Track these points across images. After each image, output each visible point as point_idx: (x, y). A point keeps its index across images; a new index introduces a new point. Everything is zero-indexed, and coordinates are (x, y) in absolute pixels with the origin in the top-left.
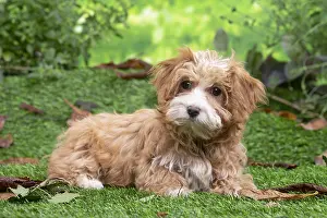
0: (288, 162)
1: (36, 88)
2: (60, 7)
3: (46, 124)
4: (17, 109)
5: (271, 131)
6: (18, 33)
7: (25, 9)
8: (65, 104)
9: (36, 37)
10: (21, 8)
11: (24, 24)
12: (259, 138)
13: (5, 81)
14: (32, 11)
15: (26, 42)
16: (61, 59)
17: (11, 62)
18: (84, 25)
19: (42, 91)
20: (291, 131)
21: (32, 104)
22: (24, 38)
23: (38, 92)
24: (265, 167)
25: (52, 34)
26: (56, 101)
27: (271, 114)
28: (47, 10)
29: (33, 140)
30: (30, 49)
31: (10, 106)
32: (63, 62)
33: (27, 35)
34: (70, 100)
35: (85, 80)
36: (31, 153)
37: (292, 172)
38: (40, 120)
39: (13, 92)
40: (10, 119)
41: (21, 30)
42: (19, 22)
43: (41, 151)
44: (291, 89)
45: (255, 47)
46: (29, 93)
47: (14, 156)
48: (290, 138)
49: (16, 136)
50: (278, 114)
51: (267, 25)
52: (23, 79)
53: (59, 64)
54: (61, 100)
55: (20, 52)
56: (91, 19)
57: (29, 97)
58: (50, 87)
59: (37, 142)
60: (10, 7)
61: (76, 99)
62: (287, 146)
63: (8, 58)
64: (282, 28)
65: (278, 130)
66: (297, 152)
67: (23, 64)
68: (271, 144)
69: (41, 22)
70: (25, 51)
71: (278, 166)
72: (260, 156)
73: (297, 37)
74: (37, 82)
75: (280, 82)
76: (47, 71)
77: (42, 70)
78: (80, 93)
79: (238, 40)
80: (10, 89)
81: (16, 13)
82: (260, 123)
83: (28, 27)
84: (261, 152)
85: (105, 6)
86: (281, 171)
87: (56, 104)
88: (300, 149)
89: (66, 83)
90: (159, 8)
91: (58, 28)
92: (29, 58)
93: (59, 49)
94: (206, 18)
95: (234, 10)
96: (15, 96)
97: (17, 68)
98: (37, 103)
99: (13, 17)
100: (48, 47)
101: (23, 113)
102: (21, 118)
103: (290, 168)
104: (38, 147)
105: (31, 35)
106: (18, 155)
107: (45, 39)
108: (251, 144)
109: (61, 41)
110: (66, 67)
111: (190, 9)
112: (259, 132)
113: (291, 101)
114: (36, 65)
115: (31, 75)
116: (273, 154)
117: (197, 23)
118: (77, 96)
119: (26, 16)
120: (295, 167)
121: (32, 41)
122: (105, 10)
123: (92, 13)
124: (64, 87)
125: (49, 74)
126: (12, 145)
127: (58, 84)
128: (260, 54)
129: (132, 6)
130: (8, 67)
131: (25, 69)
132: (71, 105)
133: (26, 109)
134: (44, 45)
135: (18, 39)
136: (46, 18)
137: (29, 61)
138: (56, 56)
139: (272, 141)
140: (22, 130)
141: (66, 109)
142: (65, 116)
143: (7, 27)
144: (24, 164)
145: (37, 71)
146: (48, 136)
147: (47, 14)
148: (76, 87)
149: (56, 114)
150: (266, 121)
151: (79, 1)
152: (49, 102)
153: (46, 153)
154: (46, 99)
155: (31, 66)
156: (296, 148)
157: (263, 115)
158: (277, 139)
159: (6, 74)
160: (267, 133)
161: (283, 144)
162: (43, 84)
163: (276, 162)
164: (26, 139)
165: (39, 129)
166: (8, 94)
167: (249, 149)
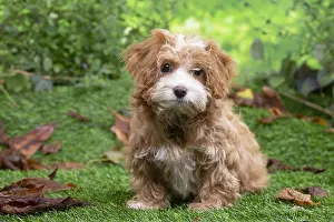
0: (318, 166)
1: (83, 97)
2: (104, 21)
3: (92, 130)
4: (65, 117)
5: (302, 136)
6: (66, 46)
7: (74, 23)
8: (109, 111)
9: (83, 49)
10: (70, 21)
11: (72, 37)
12: (290, 143)
13: (54, 91)
14: (80, 25)
15: (73, 55)
16: (106, 70)
17: (61, 73)
18: (128, 37)
19: (88, 100)
20: (321, 136)
21: (79, 112)
22: (72, 51)
23: (84, 101)
24: (294, 171)
25: (98, 46)
26: (101, 108)
27: (303, 120)
28: (95, 24)
29: (79, 145)
30: (78, 61)
31: (59, 114)
32: (108, 72)
33: (75, 47)
34: (114, 108)
35: (127, 89)
36: (77, 158)
37: (320, 176)
38: (86, 127)
39: (62, 101)
40: (58, 126)
41: (70, 43)
42: (68, 35)
43: (86, 157)
44: (323, 95)
45: (289, 56)
46: (76, 102)
47: (62, 161)
48: (320, 142)
49: (64, 142)
50: (310, 120)
51: (303, 35)
52: (71, 89)
53: (104, 74)
54: (105, 108)
55: (68, 63)
56: (135, 32)
57: (77, 105)
58: (96, 96)
59: (83, 148)
60: (61, 22)
61: (119, 107)
62: (317, 150)
63: (57, 69)
64: (314, 39)
65: (310, 135)
66: (327, 156)
67: (71, 74)
68: (303, 149)
69: (89, 35)
70: (73, 61)
71: (307, 169)
72: (291, 160)
73: (329, 47)
74: (84, 91)
75: (313, 88)
76: (92, 81)
77: (88, 81)
78: (122, 101)
79: (276, 47)
80: (59, 98)
81: (65, 27)
82: (292, 128)
83: (75, 40)
84: (293, 156)
85: (148, 19)
86: (309, 175)
87: (100, 112)
88: (330, 154)
89: (110, 92)
90: (201, 19)
91: (103, 41)
92: (77, 68)
93: (105, 60)
94: (245, 28)
95: (268, 22)
96: (63, 105)
97: (66, 78)
98: (84, 111)
99: (62, 30)
100: (94, 59)
101: (70, 121)
102: (68, 125)
103: (318, 172)
104: (84, 152)
105: (79, 47)
106: (65, 160)
107: (91, 51)
108: (284, 149)
109: (106, 53)
110: (111, 77)
111: (230, 19)
112: (291, 137)
113: (324, 107)
114: (83, 75)
115: (79, 85)
116: (304, 158)
117: (236, 32)
118: (121, 104)
119: (74, 30)
120: (323, 171)
121: (79, 54)
122: (148, 23)
123: (135, 26)
124: (108, 96)
125: (95, 84)
126: (60, 150)
127: (103, 93)
128: (293, 63)
129: (173, 18)
130: (57, 78)
131: (73, 80)
132: (115, 112)
133: (73, 116)
134: (91, 56)
135: (67, 51)
136: (94, 31)
137: (77, 72)
138: (101, 67)
139: (304, 146)
140: (69, 136)
141: (110, 117)
142: (109, 123)
143: (57, 41)
144: (70, 169)
145: (83, 82)
146: (93, 142)
147: (94, 27)
148: (120, 95)
149: (101, 120)
150: (297, 126)
151: (123, 16)
152: (95, 110)
153: (91, 158)
154: (91, 107)
155: (79, 76)
156: (326, 152)
157: (296, 121)
158: (308, 144)
159: (56, 84)
160: (298, 137)
161: (313, 148)
162: (89, 93)
163: (305, 166)
164: (74, 145)
165: (85, 135)
166: (57, 103)
167: (282, 153)
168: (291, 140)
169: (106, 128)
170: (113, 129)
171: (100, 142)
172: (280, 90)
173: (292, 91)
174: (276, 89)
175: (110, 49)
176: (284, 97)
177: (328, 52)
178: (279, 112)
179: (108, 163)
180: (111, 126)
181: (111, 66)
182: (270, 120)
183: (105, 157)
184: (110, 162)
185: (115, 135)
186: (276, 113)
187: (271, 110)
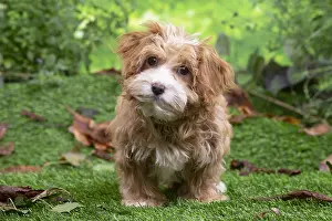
0: (291, 168)
1: (37, 95)
2: (61, 13)
3: (47, 131)
4: (18, 116)
5: (274, 136)
6: (18, 40)
7: (25, 15)
8: (66, 110)
9: (37, 43)
10: (21, 13)
11: (24, 30)
12: (262, 144)
13: (6, 87)
14: (32, 17)
15: (26, 49)
16: (62, 65)
17: (12, 69)
18: (85, 30)
19: (43, 98)
20: (293, 136)
21: (33, 112)
22: (24, 44)
23: (38, 99)
24: (268, 173)
25: (53, 40)
26: (57, 107)
27: (274, 120)
28: (47, 16)
29: (35, 147)
30: (30, 56)
31: (11, 114)
32: (64, 68)
33: (28, 41)
34: (71, 106)
35: (86, 86)
36: (32, 160)
37: (296, 178)
38: (41, 127)
39: (14, 99)
40: (11, 126)
41: (22, 36)
42: (19, 28)
43: (43, 159)
44: (294, 93)
45: (257, 51)
46: (30, 100)
47: (16, 164)
48: (293, 143)
49: (17, 143)
50: (281, 119)
51: (269, 28)
52: (24, 86)
53: (60, 71)
54: (62, 107)
55: (20, 59)
56: (92, 24)
57: (30, 104)
58: (51, 94)
59: (39, 149)
60: (10, 13)
61: (77, 106)
62: (290, 151)
63: (8, 65)
64: (284, 32)
65: (282, 135)
66: (301, 158)
67: (24, 70)
68: (274, 150)
69: (42, 27)
70: (25, 57)
71: (281, 172)
72: (263, 161)
73: (299, 42)
74: (38, 89)
75: (283, 86)
76: (48, 78)
77: (43, 77)
78: (81, 99)
79: (240, 43)
80: (11, 95)
81: (16, 19)
82: (263, 128)
83: (28, 34)
84: (264, 158)
85: (106, 11)
86: (284, 178)
87: (56, 111)
88: (304, 155)
89: (67, 89)
90: (160, 12)
91: (58, 34)
92: (30, 63)
93: (60, 55)
94: (207, 22)
95: (236, 15)
96: (16, 103)
97: (17, 74)
98: (39, 110)
99: (12, 23)
100: (49, 53)
101: (24, 121)
102: (22, 125)
103: (294, 174)
104: (40, 155)
105: (32, 41)
106: (19, 162)
107: (45, 45)
108: (254, 150)
109: (61, 47)
110: (67, 73)
111: (191, 13)
112: (261, 137)
113: (294, 105)
114: (36, 71)
115: (32, 82)
116: (275, 159)
118: (79, 102)
119: (26, 22)
120: (299, 173)
121: (32, 48)
122: (107, 15)
123: (92, 19)
124: (65, 94)
125: (50, 80)
126: (13, 152)
127: (59, 91)
128: (260, 59)
129: (133, 10)
130: (9, 74)
131: (25, 76)
133: (27, 116)
134: (45, 51)
135: (18, 45)
136: (47, 24)
137: (29, 68)
138: (56, 62)
139: (275, 146)
140: (23, 137)
141: (67, 116)
142: (67, 123)
143: (7, 34)
144: (26, 172)
145: (37, 78)
146: (49, 143)
147: (47, 20)
148: (78, 93)
149: (58, 120)
150: (269, 126)
151: (79, 7)
152: (50, 109)
153: (48, 161)
154: (47, 106)
155: (32, 72)
156: (299, 154)
157: (267, 120)
158: (280, 145)
159: (7, 81)
160: (270, 138)
161: (285, 149)
162: (44, 91)
163: (279, 168)
164: (28, 147)
165: (40, 136)
166: (9, 101)
167: (252, 154)
168: (262, 140)
169: (63, 128)
170: (71, 129)
171: (57, 143)
172: (248, 88)
173: (260, 89)
174: (244, 87)
175: (66, 43)
176: (252, 96)
177: (299, 48)
178: (248, 111)
179: (67, 165)
180: (68, 126)
181: (68, 61)
182: (239, 120)
183: (64, 159)
184: (69, 164)
185: (73, 135)
186: (245, 112)
187: (240, 109)
